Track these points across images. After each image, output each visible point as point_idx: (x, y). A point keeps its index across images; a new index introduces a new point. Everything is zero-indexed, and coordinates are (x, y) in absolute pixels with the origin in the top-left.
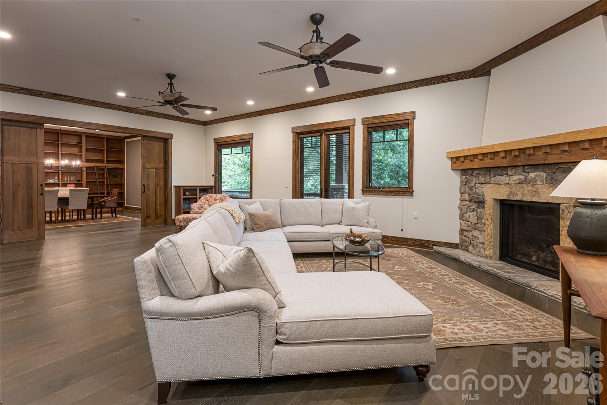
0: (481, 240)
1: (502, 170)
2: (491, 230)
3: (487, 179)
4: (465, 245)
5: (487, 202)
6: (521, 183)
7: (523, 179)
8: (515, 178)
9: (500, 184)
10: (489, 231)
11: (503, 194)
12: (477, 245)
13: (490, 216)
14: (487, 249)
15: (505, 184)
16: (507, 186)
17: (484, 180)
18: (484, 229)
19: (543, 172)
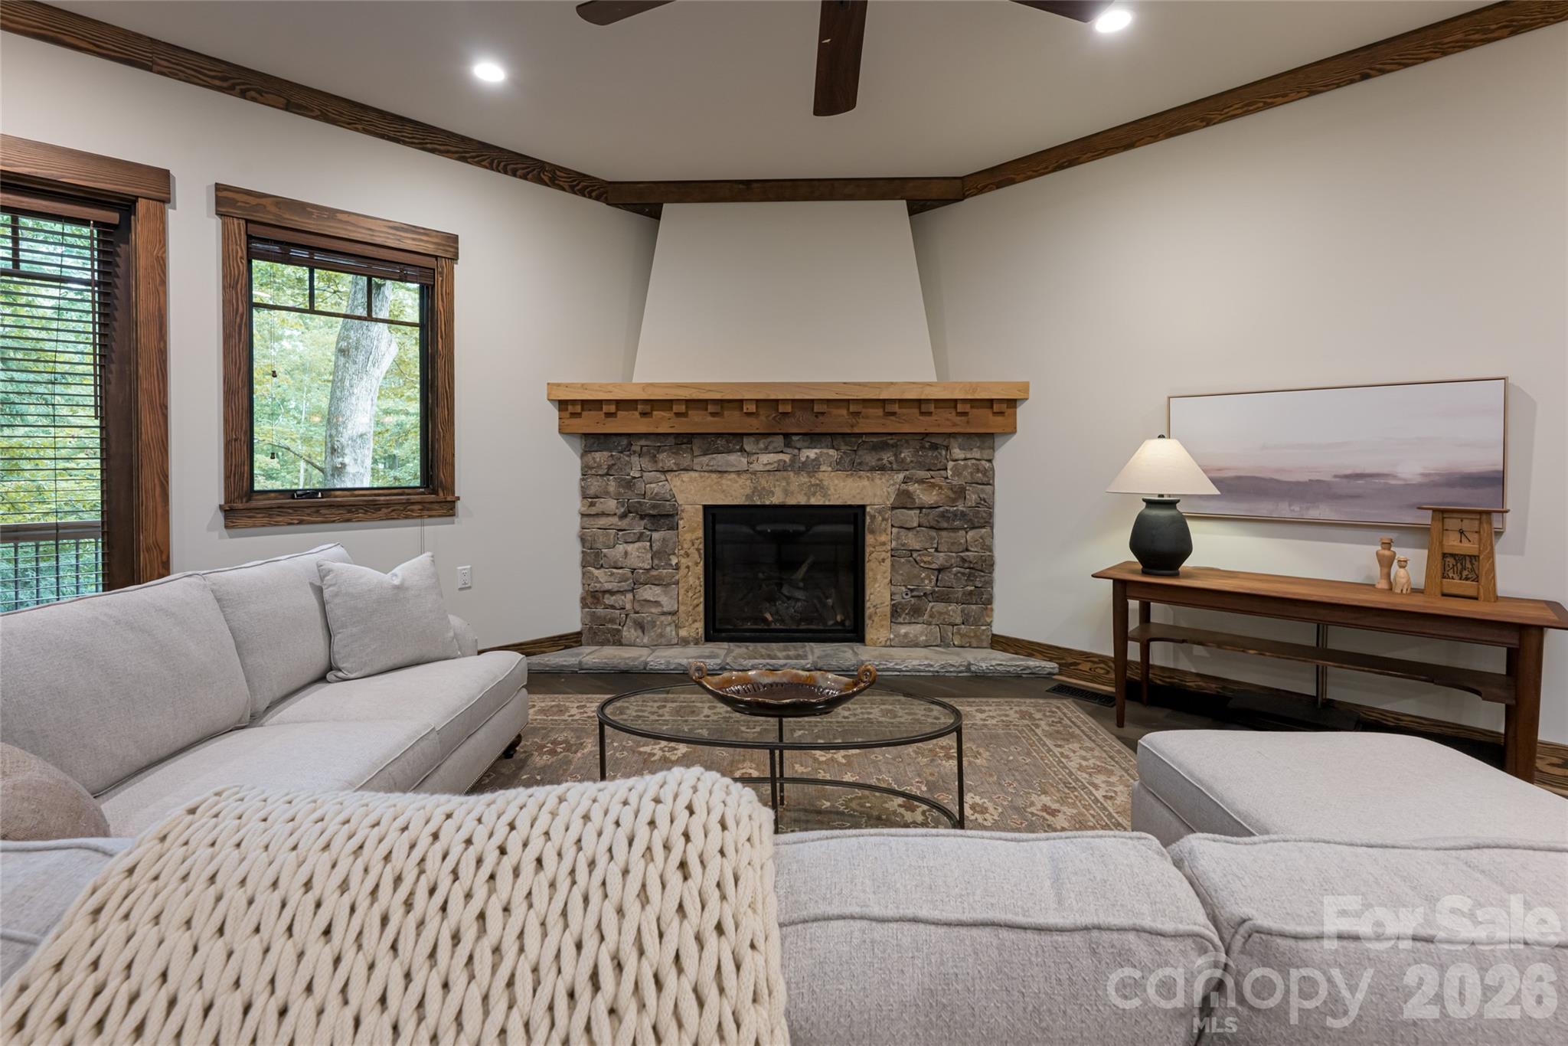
0: (668, 603)
1: (728, 442)
2: (699, 578)
3: (685, 459)
4: (608, 629)
5: (684, 515)
6: (782, 468)
7: (787, 460)
8: (765, 458)
9: (726, 472)
10: (691, 580)
11: (733, 492)
12: (655, 622)
13: (696, 546)
14: (687, 624)
15: (738, 473)
16: (745, 476)
17: (675, 463)
18: (677, 577)
19: (833, 448)
